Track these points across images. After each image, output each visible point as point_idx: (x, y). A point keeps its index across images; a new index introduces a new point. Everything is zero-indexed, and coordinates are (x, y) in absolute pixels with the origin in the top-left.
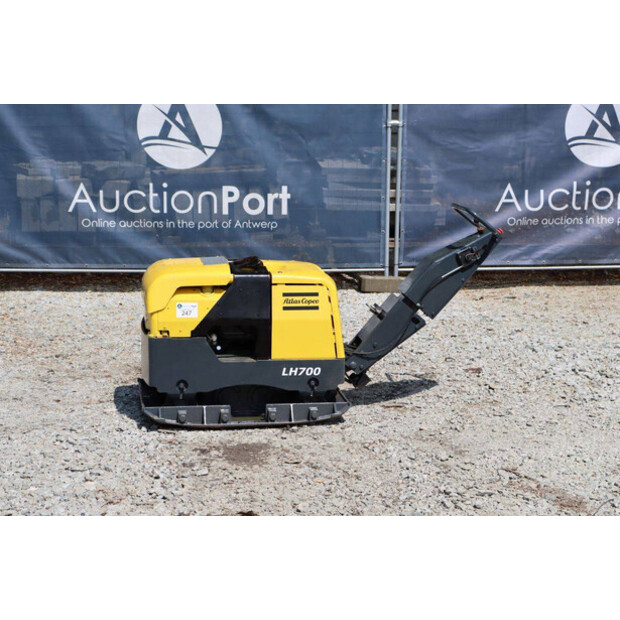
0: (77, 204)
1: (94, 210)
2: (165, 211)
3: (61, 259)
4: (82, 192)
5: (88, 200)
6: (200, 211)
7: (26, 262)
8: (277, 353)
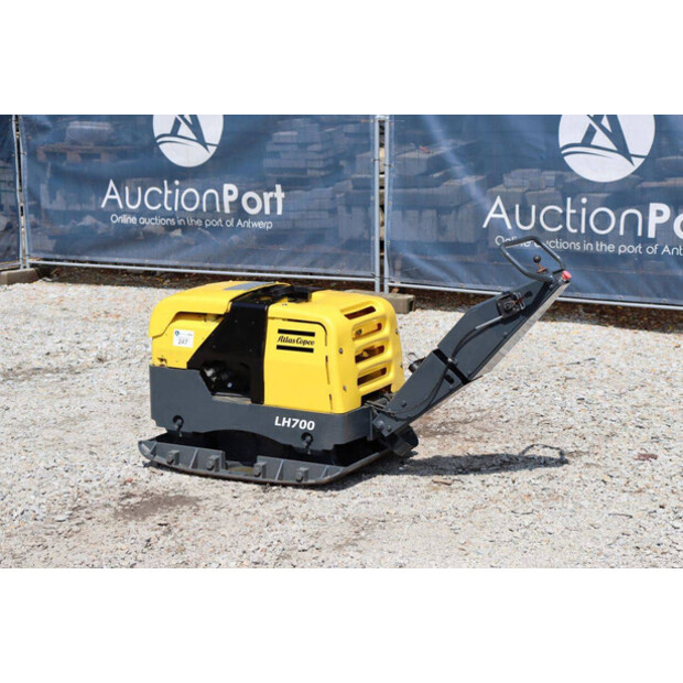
0: (492, 219)
1: (509, 226)
2: (583, 231)
3: (475, 280)
4: (498, 207)
5: (504, 215)
6: (622, 233)
7: (442, 280)
8: (270, 399)
